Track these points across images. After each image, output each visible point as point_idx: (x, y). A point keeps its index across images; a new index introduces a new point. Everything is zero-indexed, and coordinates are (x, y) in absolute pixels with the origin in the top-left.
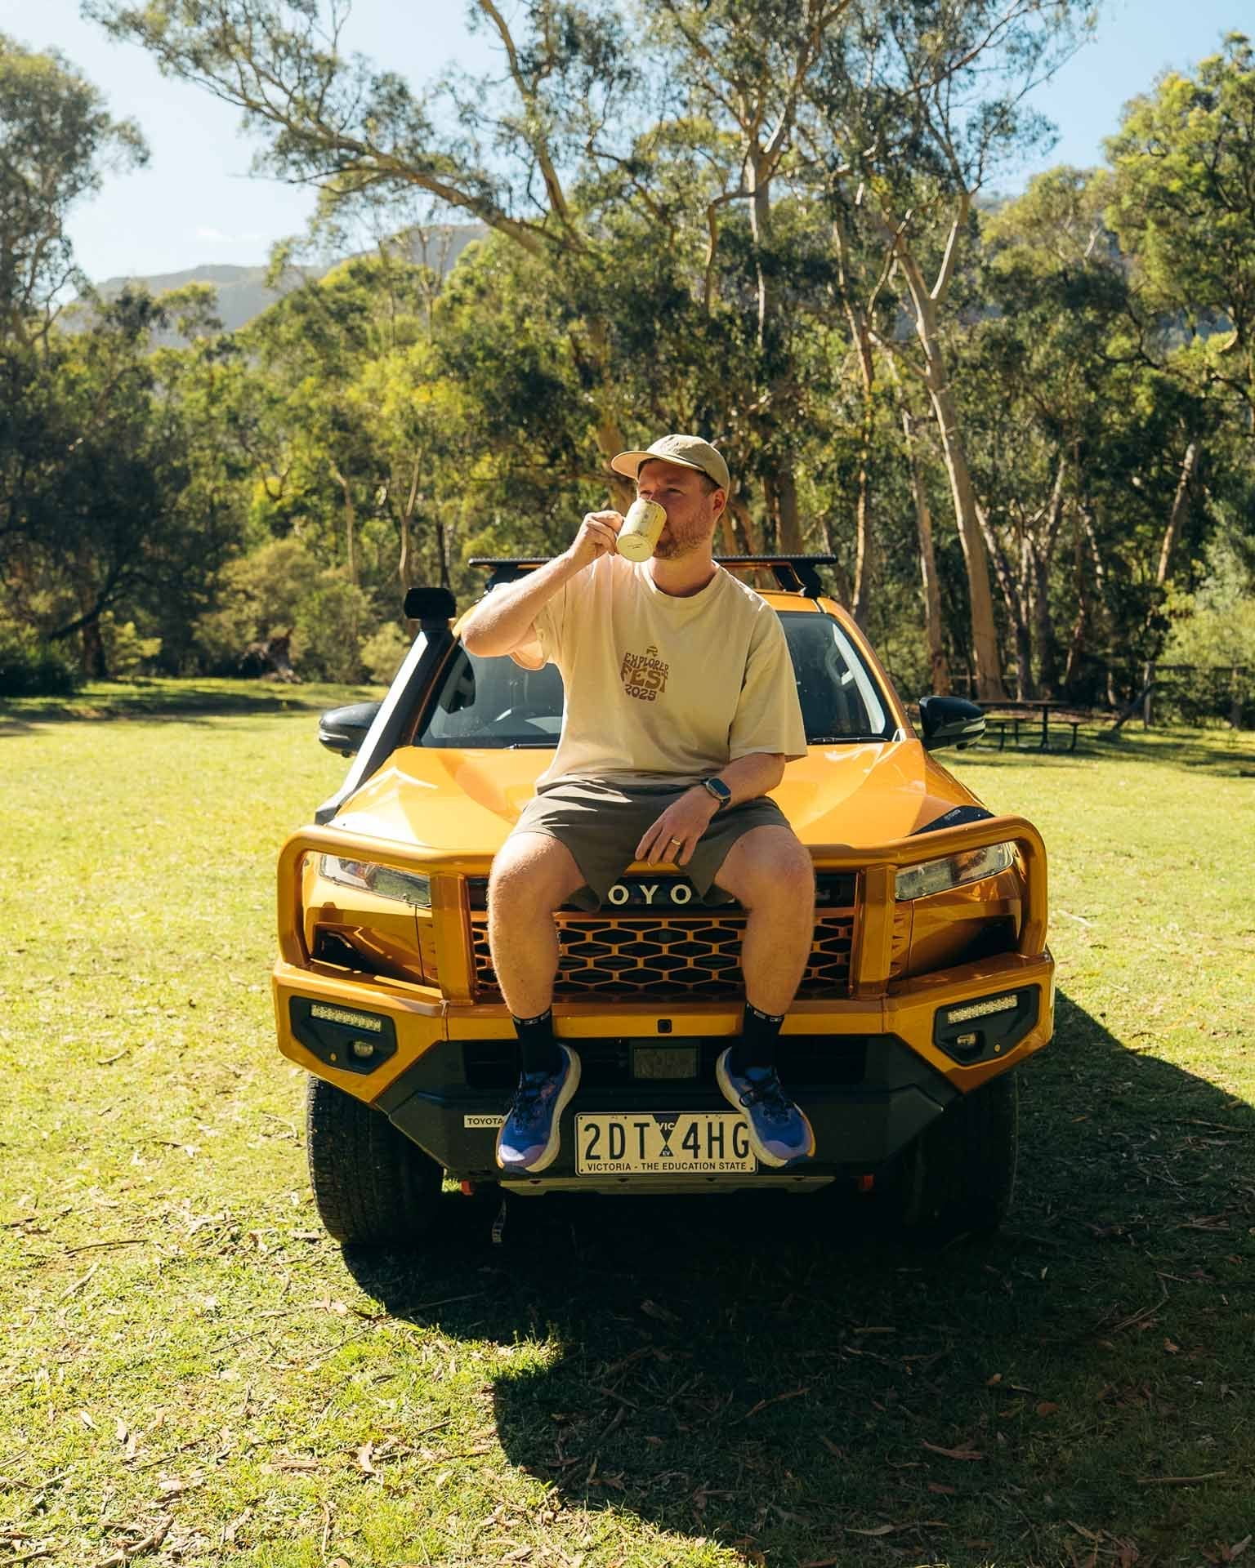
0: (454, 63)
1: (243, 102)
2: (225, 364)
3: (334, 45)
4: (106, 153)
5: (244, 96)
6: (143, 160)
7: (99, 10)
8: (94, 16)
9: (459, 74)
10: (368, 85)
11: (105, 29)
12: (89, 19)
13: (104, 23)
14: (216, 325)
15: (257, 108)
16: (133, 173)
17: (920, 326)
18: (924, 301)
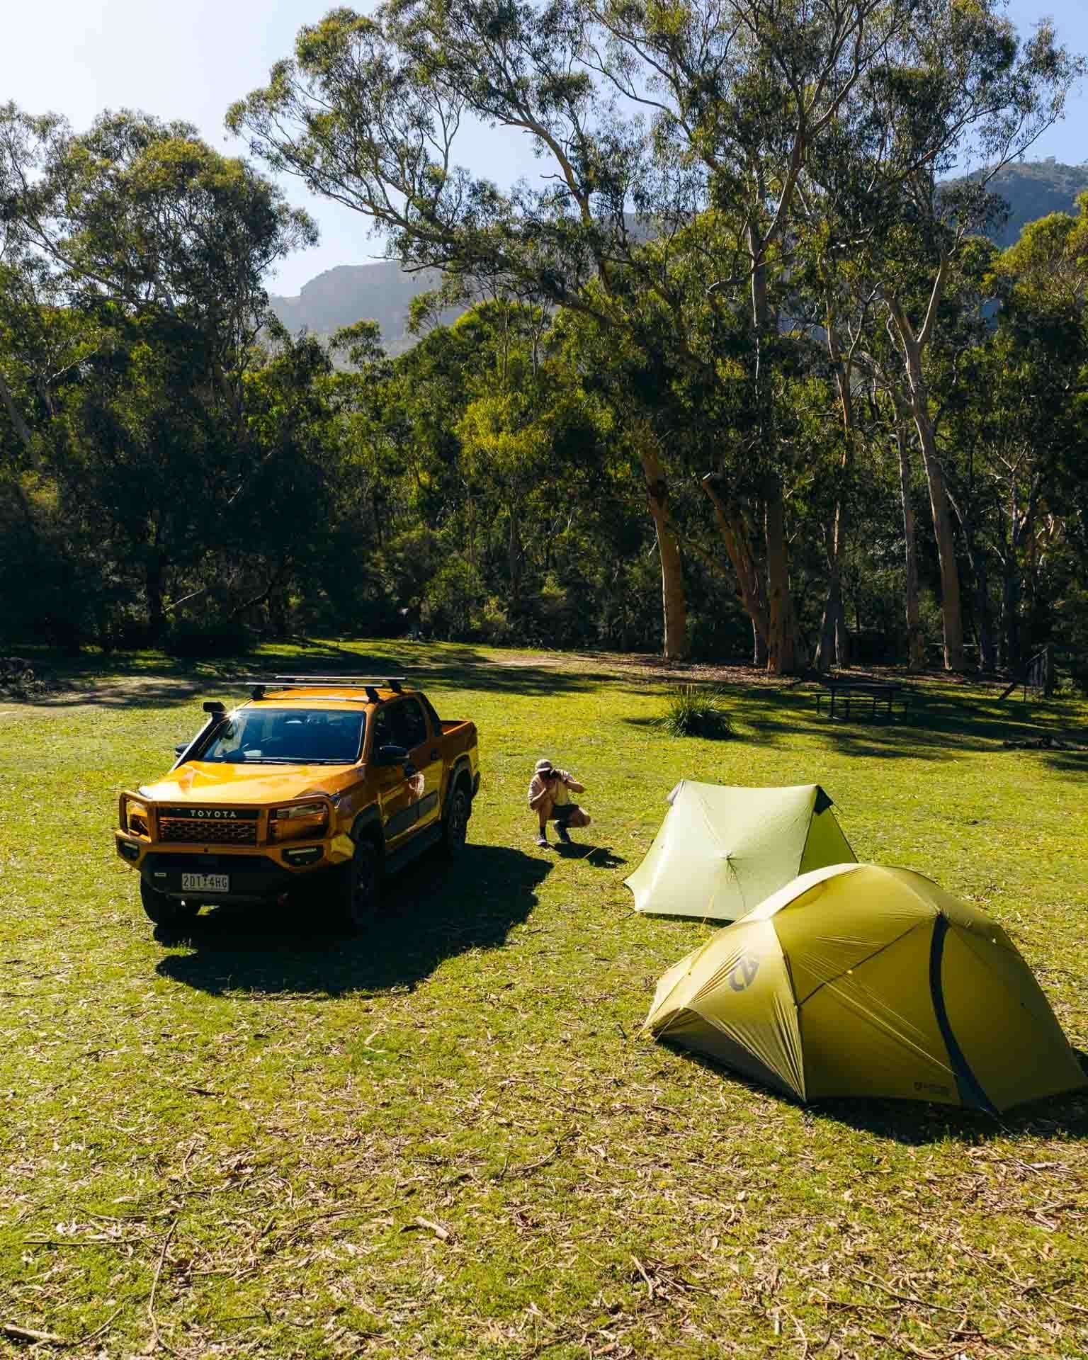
0: (522, 181)
1: (371, 210)
2: (385, 386)
3: (446, 156)
4: (286, 233)
5: (371, 203)
6: (313, 240)
7: (264, 148)
8: (260, 153)
9: (525, 191)
10: (466, 191)
11: (268, 162)
12: (257, 155)
13: (268, 157)
14: (381, 353)
15: (383, 214)
16: (308, 247)
17: (907, 365)
18: (910, 344)
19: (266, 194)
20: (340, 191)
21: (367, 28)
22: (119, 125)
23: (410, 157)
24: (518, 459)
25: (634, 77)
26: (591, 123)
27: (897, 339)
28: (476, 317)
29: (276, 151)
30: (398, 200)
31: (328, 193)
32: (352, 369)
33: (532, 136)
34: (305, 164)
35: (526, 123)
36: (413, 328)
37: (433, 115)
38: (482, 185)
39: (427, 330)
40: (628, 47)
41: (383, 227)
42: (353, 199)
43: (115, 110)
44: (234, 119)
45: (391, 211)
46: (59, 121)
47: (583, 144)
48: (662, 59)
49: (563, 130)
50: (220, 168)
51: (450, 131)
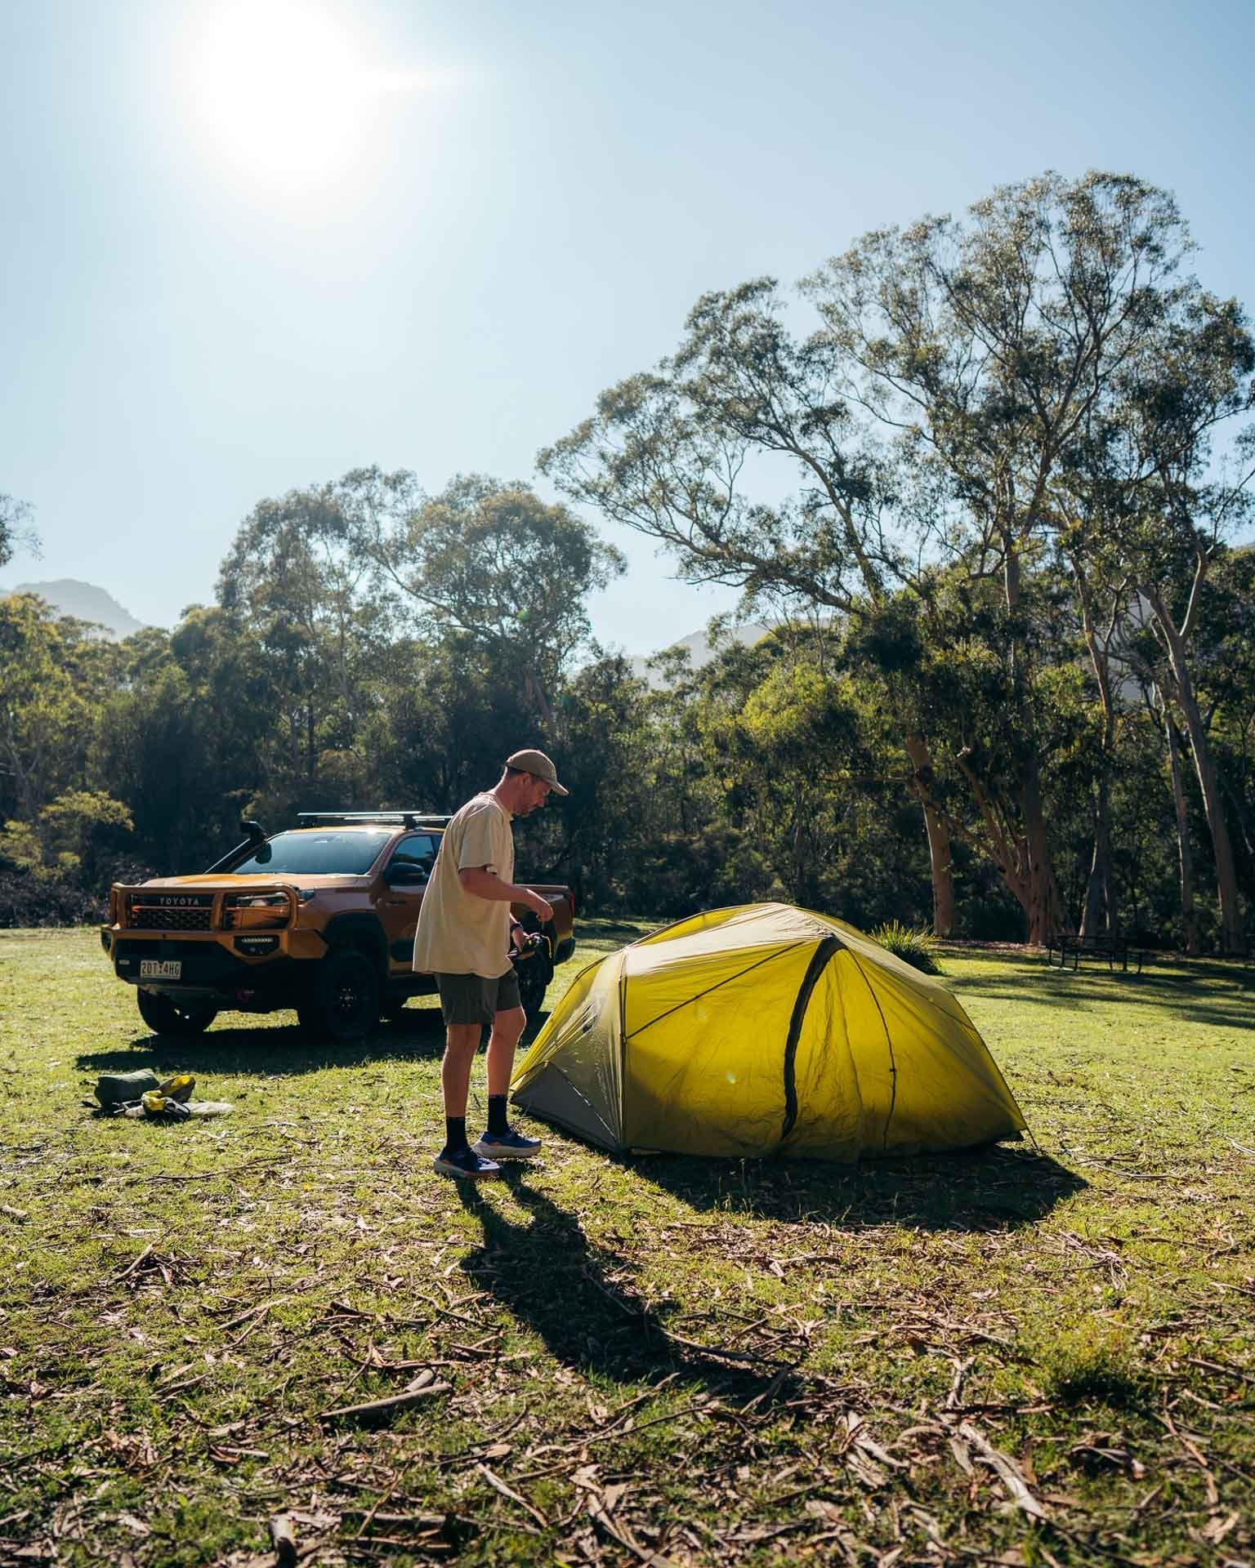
0: (789, 499)
1: (658, 532)
3: (730, 489)
4: (599, 565)
5: (658, 528)
6: (622, 570)
10: (744, 515)
14: (688, 671)
15: (671, 537)
16: (620, 578)
17: (1171, 657)
18: (1173, 638)
19: (581, 532)
20: (631, 517)
21: (659, 386)
22: (467, 486)
23: (696, 492)
24: (777, 736)
25: (889, 405)
26: (850, 447)
27: (1161, 636)
28: (773, 637)
29: (576, 486)
30: (684, 526)
31: (620, 519)
32: (665, 687)
33: (799, 460)
34: (603, 497)
35: (789, 448)
36: (711, 644)
37: (721, 457)
38: (760, 510)
39: (725, 644)
40: (883, 380)
41: (673, 548)
42: (643, 524)
43: (466, 475)
44: (544, 461)
45: (677, 533)
46: (408, 475)
47: (839, 464)
48: (916, 389)
49: (825, 454)
50: (540, 509)
51: (734, 468)
